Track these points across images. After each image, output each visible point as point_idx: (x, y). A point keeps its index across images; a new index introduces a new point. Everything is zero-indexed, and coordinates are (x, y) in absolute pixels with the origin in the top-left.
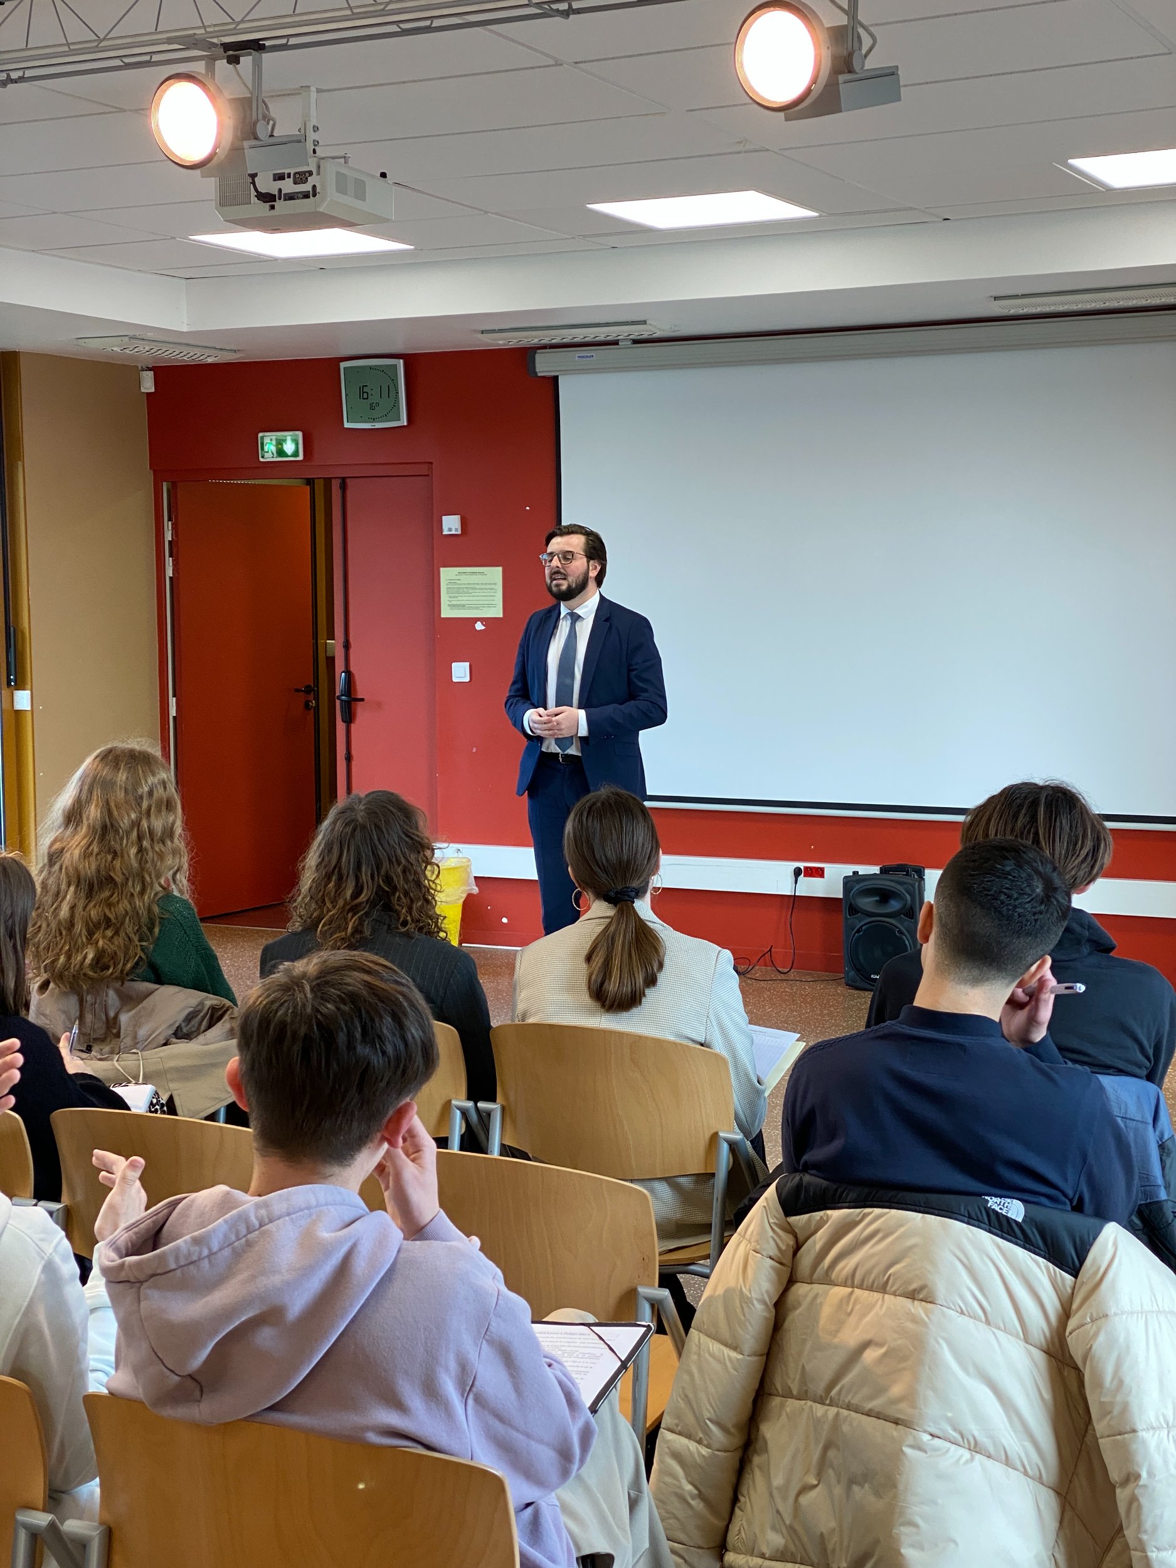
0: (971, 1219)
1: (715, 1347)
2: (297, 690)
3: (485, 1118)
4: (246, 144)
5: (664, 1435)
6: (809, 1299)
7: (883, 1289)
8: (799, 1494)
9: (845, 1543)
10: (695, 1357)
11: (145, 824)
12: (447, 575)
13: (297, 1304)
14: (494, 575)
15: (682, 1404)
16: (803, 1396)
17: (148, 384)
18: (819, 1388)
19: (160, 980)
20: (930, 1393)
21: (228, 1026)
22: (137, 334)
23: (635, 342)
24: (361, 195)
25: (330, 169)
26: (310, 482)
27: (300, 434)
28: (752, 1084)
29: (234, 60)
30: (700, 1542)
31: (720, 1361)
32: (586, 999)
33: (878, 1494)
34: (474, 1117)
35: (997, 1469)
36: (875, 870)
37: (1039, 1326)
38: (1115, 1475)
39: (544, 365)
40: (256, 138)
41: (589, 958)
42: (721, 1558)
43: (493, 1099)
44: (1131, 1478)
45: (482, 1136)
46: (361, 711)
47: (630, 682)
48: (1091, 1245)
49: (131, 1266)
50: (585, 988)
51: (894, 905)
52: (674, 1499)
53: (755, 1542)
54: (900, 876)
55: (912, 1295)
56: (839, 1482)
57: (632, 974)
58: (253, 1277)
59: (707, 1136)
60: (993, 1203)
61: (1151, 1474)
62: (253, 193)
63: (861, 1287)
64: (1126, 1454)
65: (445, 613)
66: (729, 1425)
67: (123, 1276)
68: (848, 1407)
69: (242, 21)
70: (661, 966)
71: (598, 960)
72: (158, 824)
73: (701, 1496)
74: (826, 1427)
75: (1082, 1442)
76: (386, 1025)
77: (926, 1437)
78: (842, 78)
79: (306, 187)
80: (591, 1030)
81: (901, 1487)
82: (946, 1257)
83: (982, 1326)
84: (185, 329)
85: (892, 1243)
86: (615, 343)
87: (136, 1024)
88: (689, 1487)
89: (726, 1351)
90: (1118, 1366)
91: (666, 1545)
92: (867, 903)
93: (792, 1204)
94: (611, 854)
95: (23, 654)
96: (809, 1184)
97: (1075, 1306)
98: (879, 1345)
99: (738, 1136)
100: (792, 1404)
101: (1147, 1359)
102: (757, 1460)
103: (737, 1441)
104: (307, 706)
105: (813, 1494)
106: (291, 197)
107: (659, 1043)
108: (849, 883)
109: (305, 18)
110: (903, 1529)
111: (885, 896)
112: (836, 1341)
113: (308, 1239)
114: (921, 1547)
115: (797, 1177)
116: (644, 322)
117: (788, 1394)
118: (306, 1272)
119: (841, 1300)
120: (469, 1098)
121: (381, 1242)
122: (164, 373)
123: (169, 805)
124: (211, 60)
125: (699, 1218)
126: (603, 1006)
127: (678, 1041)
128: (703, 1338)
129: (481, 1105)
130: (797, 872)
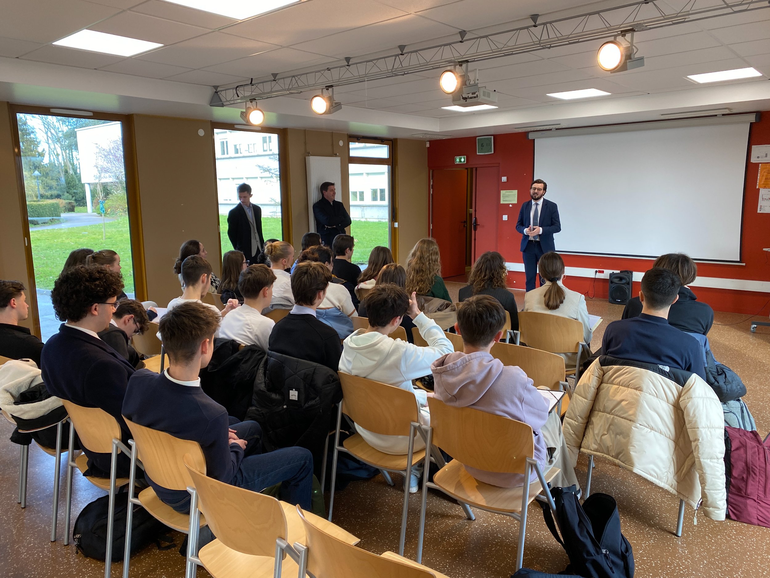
0: (654, 370)
1: (580, 398)
2: (462, 222)
3: (516, 335)
4: (464, 87)
5: (565, 418)
6: (606, 388)
7: (628, 387)
8: (602, 436)
9: (614, 449)
10: (574, 400)
11: (430, 257)
12: (503, 192)
13: (479, 379)
14: (515, 192)
15: (571, 411)
16: (604, 412)
17: (428, 145)
18: (609, 410)
19: (434, 296)
20: (640, 414)
21: (450, 308)
22: (426, 133)
23: (557, 129)
24: (489, 96)
25: (481, 91)
26: (467, 169)
27: (465, 156)
28: (589, 330)
29: (461, 65)
30: (574, 445)
31: (582, 401)
32: (544, 306)
33: (624, 438)
34: (513, 334)
35: (658, 434)
36: (619, 272)
37: (672, 399)
38: (691, 439)
39: (531, 136)
40: (466, 85)
41: (545, 296)
42: (580, 449)
43: (518, 330)
44: (696, 440)
45: (514, 339)
46: (478, 227)
47: (552, 221)
48: (688, 379)
49: (439, 369)
50: (544, 303)
51: (624, 281)
52: (568, 434)
53: (589, 446)
54: (626, 273)
55: (636, 389)
56: (613, 434)
57: (556, 301)
58: (468, 373)
59: (576, 343)
60: (661, 366)
61: (703, 440)
62: (461, 97)
63: (622, 386)
64: (695, 434)
65: (502, 202)
66: (583, 417)
67: (437, 371)
68: (617, 415)
69: (464, 55)
70: (564, 298)
71: (547, 297)
72: (434, 258)
73: (575, 434)
74: (610, 420)
75: (682, 429)
76: (495, 313)
77: (638, 425)
78: (628, 61)
79: (475, 95)
80: (546, 314)
81: (631, 436)
82: (647, 380)
83: (656, 398)
84: (438, 131)
85: (631, 375)
86: (551, 130)
87: (429, 306)
88: (572, 432)
89: (583, 399)
90: (694, 411)
91: (566, 445)
92: (616, 280)
93: (603, 363)
94: (551, 269)
95: (396, 213)
96: (608, 358)
97: (682, 394)
98: (626, 401)
99: (585, 344)
100: (600, 414)
101: (703, 409)
102: (590, 426)
103: (586, 421)
104: (464, 226)
105: (606, 436)
106: (471, 98)
107: (564, 318)
108: (611, 275)
109: (480, 54)
110: (631, 447)
111: (621, 279)
112: (614, 399)
113: (480, 364)
114: (635, 452)
115: (605, 356)
116: (560, 124)
117: (600, 411)
118: (481, 372)
119: (616, 389)
120: (511, 329)
121: (499, 366)
122: (432, 142)
123: (437, 254)
124: (455, 66)
125: (573, 363)
126: (549, 308)
127: (569, 318)
128: (577, 395)
129: (514, 331)
130: (596, 272)
